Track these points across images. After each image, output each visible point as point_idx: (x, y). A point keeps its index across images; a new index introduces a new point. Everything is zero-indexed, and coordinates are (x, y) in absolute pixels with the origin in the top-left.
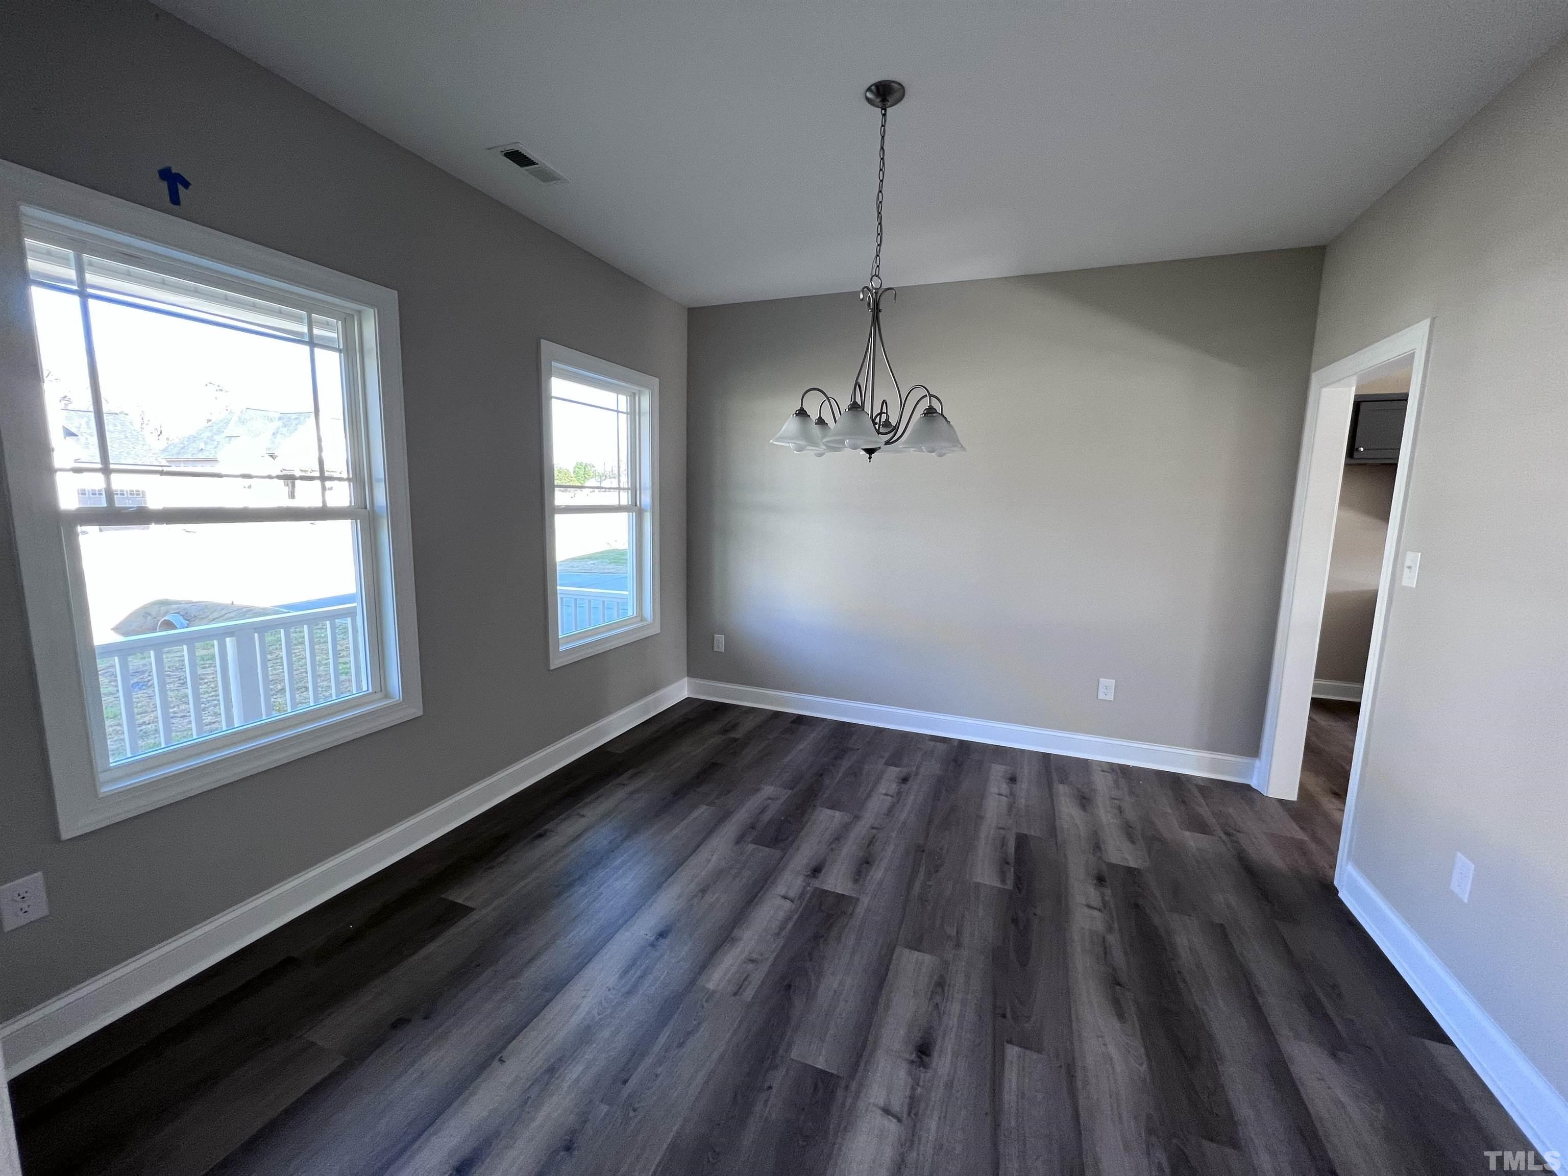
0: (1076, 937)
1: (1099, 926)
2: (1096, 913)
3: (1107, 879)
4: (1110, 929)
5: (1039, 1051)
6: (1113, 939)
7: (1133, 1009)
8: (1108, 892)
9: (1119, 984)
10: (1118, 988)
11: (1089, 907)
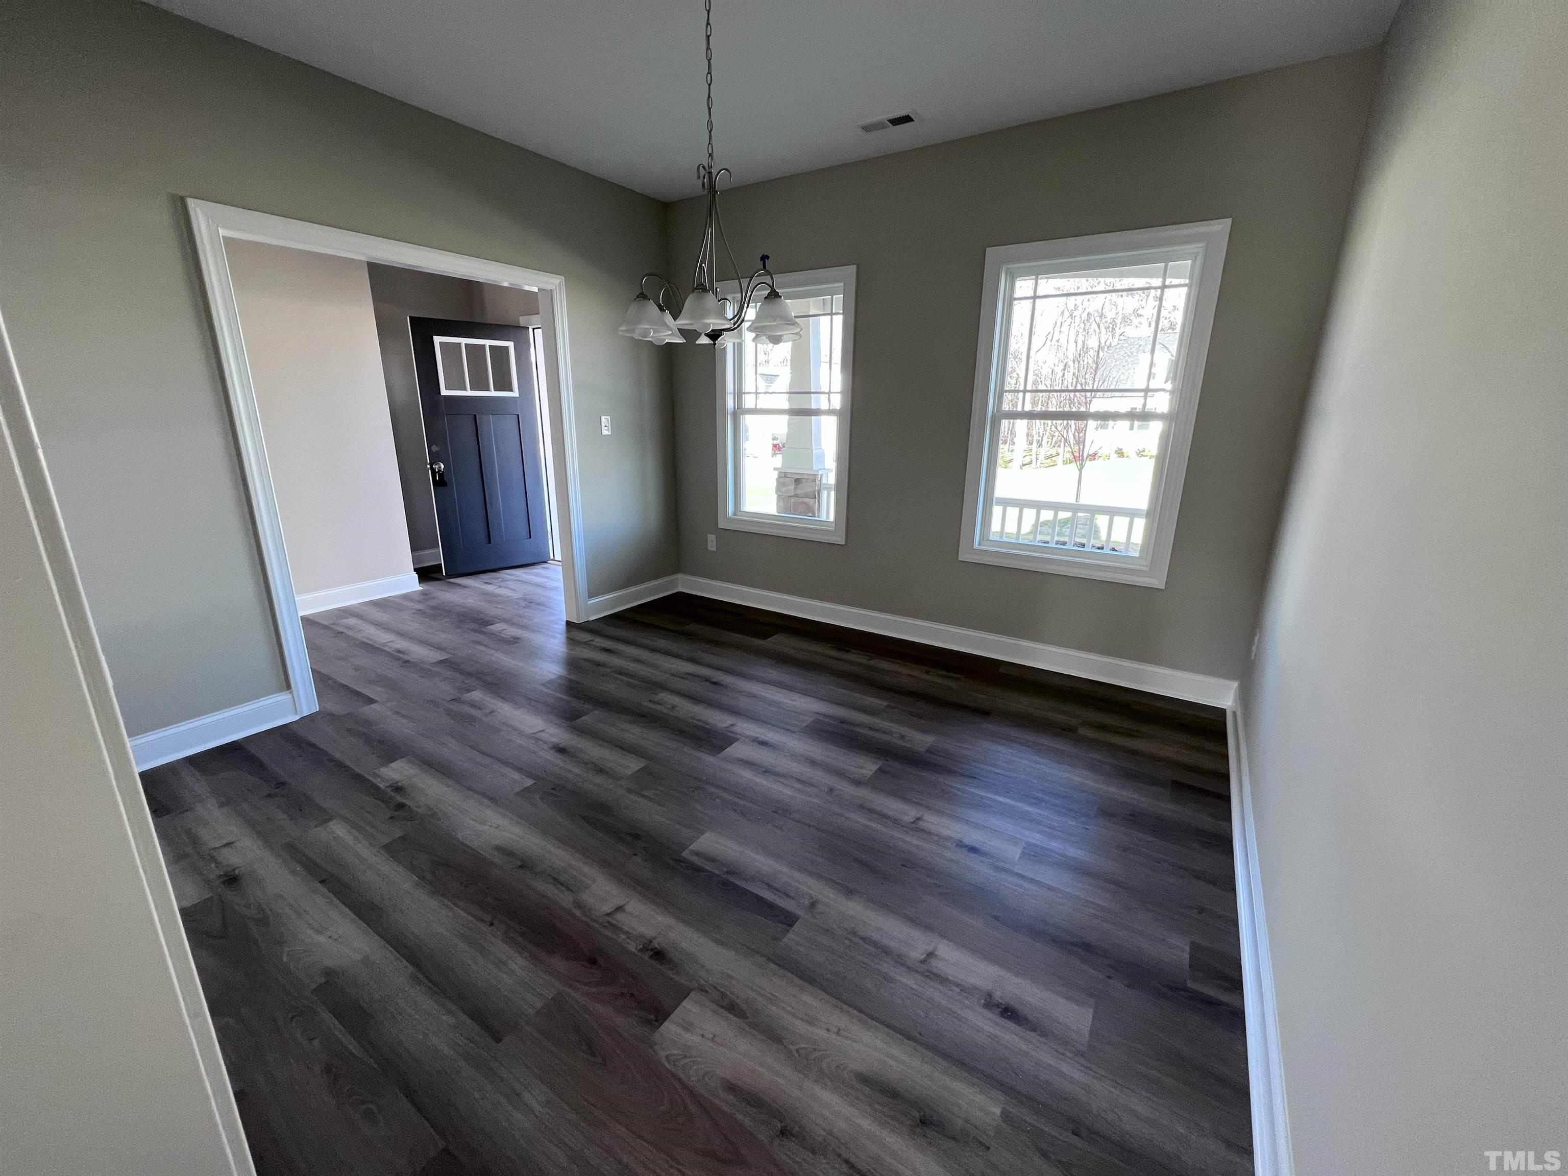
0: (586, 869)
1: (587, 898)
2: (606, 908)
3: (653, 962)
4: (579, 905)
5: (518, 794)
6: (565, 899)
7: (497, 860)
8: (632, 947)
9: (521, 867)
10: (519, 863)
11: (620, 909)
